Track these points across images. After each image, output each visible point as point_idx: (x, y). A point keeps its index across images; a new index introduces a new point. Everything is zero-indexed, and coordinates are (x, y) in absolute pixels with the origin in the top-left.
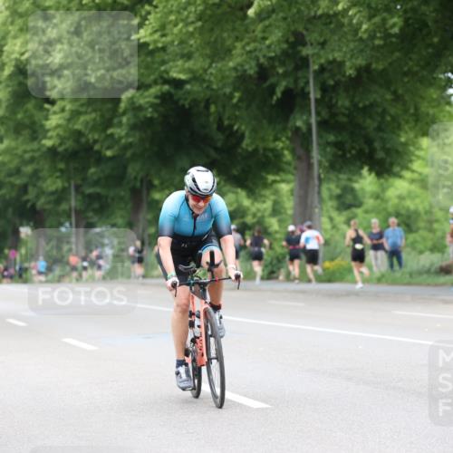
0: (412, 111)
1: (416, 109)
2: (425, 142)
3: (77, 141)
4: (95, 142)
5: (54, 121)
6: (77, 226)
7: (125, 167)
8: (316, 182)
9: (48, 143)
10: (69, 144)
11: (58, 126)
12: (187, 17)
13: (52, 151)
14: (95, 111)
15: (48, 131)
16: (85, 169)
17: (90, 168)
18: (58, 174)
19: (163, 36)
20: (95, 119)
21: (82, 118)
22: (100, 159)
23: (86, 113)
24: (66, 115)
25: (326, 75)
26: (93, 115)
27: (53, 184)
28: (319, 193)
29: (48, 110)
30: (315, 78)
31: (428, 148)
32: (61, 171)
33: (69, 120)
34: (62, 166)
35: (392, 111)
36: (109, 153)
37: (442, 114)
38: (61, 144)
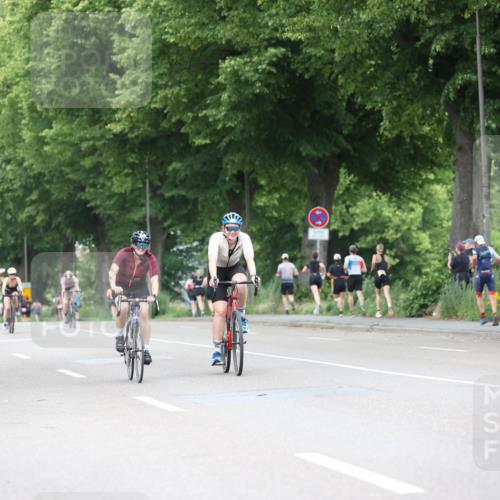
3: (155, 125)
7: (220, 160)
8: (485, 180)
9: (116, 128)
10: (144, 129)
13: (121, 139)
14: (179, 83)
15: (116, 111)
17: (170, 162)
18: (128, 171)
20: (178, 95)
21: (162, 93)
22: (187, 149)
23: (166, 86)
26: (176, 89)
27: (120, 185)
28: (488, 197)
30: (481, 33)
32: (132, 166)
34: (132, 159)
36: (198, 141)
38: (132, 129)
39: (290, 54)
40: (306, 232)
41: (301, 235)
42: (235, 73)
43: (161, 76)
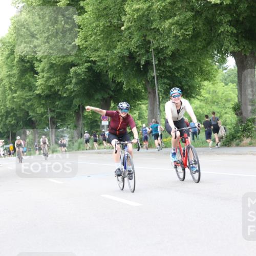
0: (199, 69)
1: (201, 68)
2: (206, 83)
3: (50, 91)
4: (59, 90)
5: (39, 82)
6: (51, 128)
7: (72, 101)
8: (158, 103)
9: (38, 92)
10: (47, 92)
11: (41, 84)
12: (96, 33)
13: (39, 96)
14: (57, 77)
15: (37, 87)
16: (54, 103)
17: (56, 102)
18: (42, 106)
19: (86, 42)
20: (57, 80)
21: (52, 80)
22: (60, 98)
23: (53, 78)
24: (44, 79)
25: (160, 55)
26: (56, 78)
27: (40, 110)
28: (159, 108)
29: (36, 77)
30: (154, 56)
31: (207, 86)
32: (43, 104)
33: (46, 81)
34: (43, 102)
35: (190, 69)
36: (65, 95)
37: (212, 70)
38: (42, 92)
39: (93, 65)
40: (101, 123)
41: (99, 124)
42: (75, 72)
43: (51, 74)
